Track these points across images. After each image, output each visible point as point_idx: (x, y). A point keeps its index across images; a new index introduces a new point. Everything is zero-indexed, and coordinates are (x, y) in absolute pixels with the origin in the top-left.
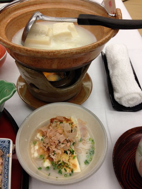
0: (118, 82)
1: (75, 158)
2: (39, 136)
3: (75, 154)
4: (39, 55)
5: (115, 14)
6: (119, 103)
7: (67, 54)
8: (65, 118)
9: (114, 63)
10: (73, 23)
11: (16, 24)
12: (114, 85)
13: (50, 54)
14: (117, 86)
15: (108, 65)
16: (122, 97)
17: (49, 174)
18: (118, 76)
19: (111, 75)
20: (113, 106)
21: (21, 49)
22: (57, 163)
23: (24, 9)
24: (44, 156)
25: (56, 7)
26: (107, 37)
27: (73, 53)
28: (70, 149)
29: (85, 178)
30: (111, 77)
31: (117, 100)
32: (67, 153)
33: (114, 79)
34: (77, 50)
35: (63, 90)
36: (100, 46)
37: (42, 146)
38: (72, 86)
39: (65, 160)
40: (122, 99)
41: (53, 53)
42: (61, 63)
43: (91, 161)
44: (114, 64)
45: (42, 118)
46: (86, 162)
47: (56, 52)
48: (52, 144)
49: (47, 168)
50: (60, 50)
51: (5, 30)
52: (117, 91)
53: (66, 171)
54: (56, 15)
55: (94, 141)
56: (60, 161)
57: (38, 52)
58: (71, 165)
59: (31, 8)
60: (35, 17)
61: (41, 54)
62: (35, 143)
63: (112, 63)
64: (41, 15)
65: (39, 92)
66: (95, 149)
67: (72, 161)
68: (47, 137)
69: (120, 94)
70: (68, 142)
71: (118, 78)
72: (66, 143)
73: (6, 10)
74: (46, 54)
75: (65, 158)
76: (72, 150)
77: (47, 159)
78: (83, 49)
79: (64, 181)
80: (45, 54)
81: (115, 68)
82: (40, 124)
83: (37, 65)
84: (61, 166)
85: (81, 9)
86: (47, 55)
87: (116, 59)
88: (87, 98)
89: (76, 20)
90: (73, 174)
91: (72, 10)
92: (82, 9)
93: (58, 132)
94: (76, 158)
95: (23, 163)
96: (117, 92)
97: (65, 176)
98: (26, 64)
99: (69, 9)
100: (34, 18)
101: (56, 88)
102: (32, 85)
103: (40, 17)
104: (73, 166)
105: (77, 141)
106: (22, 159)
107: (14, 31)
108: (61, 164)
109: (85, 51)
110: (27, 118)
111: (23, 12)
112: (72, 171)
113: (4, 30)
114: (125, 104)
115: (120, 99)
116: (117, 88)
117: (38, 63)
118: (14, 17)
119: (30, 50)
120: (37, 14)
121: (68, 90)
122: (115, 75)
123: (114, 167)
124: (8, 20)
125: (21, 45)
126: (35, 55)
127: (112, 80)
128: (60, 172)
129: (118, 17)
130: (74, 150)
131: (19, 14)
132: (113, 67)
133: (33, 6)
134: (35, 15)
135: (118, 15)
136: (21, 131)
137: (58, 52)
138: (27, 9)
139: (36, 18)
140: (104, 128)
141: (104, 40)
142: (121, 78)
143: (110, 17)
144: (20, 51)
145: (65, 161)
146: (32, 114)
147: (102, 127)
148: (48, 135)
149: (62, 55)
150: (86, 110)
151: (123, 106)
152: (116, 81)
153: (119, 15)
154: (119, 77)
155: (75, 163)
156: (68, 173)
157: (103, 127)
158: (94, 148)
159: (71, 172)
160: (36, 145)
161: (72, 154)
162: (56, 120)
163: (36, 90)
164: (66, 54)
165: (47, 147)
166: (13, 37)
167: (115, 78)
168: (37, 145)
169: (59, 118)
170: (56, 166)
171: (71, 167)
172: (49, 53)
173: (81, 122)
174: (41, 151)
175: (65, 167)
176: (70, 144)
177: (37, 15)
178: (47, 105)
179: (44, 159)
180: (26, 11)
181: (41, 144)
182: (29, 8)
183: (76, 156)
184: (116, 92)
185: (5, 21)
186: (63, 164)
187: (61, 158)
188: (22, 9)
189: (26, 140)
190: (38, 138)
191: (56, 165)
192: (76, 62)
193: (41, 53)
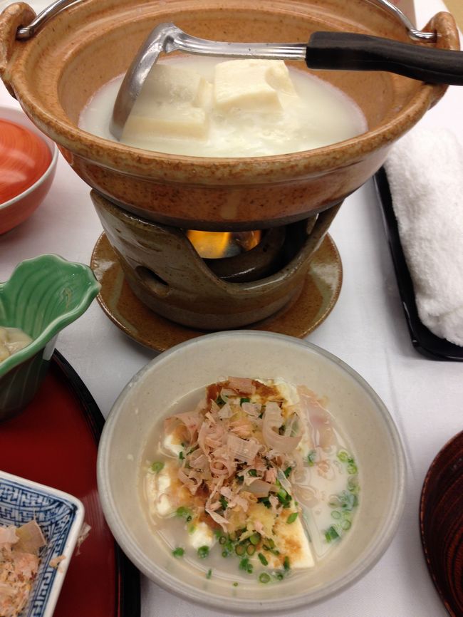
0: (432, 260)
1: (293, 521)
2: (171, 444)
3: (293, 508)
4: (180, 176)
5: (435, 32)
6: (435, 332)
7: (277, 171)
8: (257, 385)
9: (415, 194)
10: (282, 62)
11: (93, 66)
12: (417, 272)
13: (218, 174)
14: (428, 275)
15: (393, 202)
16: (448, 313)
17: (207, 572)
18: (430, 241)
19: (407, 238)
20: (415, 341)
21: (120, 155)
22: (233, 537)
23: (118, 12)
24: (191, 510)
25: (224, 7)
26: (410, 110)
27: (297, 169)
28: (278, 490)
29: (334, 589)
30: (403, 242)
31: (429, 323)
32: (268, 504)
33: (417, 249)
34: (310, 157)
35: (248, 289)
36: (388, 145)
37: (183, 477)
38: (279, 274)
39: (262, 529)
40: (446, 318)
41: (227, 171)
42: (252, 202)
43: (347, 529)
44: (418, 198)
45: (180, 384)
46: (332, 534)
47: (241, 165)
48: (215, 471)
49: (202, 552)
50: (252, 158)
51: (58, 88)
52: (428, 292)
53: (264, 562)
54: (225, 33)
55: (357, 462)
56: (245, 530)
57: (177, 166)
58: (283, 542)
59: (140, 10)
60: (159, 41)
61: (186, 171)
62: (158, 466)
63: (408, 196)
64: (183, 37)
65: (168, 294)
66: (359, 489)
67: (284, 531)
68: (198, 447)
69: (439, 302)
70: (269, 467)
71: (431, 248)
72: (264, 469)
73: (59, 17)
74: (205, 172)
75: (262, 521)
76: (285, 494)
77: (201, 521)
78: (332, 156)
79: (262, 601)
80: (202, 173)
81: (419, 214)
82: (175, 402)
83: (169, 207)
84: (248, 547)
85: (309, 14)
86: (209, 177)
87: (422, 180)
88: (327, 315)
89: (301, 53)
90: (288, 574)
91: (279, 15)
92: (315, 11)
93: (236, 433)
94: (298, 520)
95: (126, 536)
96: (430, 297)
97: (263, 579)
98: (132, 203)
99: (268, 13)
100: (157, 44)
101: (224, 284)
102: (146, 272)
103: (175, 41)
104: (288, 546)
105: (300, 462)
106: (120, 522)
107: (85, 91)
108: (248, 539)
109: (339, 162)
110: (131, 385)
111: (113, 24)
112: (286, 565)
113: (56, 89)
114: (456, 334)
115: (438, 319)
116: (428, 283)
117: (172, 201)
118: (85, 39)
119: (149, 160)
120: (166, 31)
121: (264, 289)
122: (421, 239)
123: (424, 552)
124: (66, 51)
125: (111, 139)
126: (166, 174)
127: (411, 254)
128: (245, 566)
129: (447, 42)
130: (290, 494)
131: (102, 32)
132: (411, 210)
133: (147, 4)
134: (160, 36)
135: (447, 37)
136: (113, 426)
137: (244, 167)
138: (128, 15)
139: (164, 47)
140: (390, 421)
141: (400, 123)
142: (444, 249)
143: (415, 42)
144: (116, 163)
145: (262, 533)
146: (146, 369)
147: (384, 415)
148: (200, 440)
149: (259, 175)
150: (328, 358)
151: (450, 343)
152: (426, 256)
153: (450, 35)
154: (436, 245)
155: (295, 536)
156: (270, 571)
157: (388, 418)
158: (355, 487)
159: (281, 567)
160: (162, 475)
161: (284, 507)
162: (226, 390)
163: (156, 288)
164: (272, 171)
165: (200, 483)
166: (84, 111)
167: (421, 248)
168: (167, 474)
169: (235, 385)
170: (231, 546)
171: (282, 549)
172: (214, 169)
173: (308, 397)
174: (181, 494)
175: (262, 551)
176: (276, 473)
177: (168, 34)
178: (195, 339)
179: (191, 522)
180: (125, 21)
181: (181, 472)
182: (134, 9)
183: (297, 513)
184: (424, 294)
185: (55, 54)
186: (253, 541)
187: (248, 520)
188: (111, 15)
189: (130, 457)
190: (169, 452)
191: (231, 541)
192: (301, 197)
193: (190, 168)
